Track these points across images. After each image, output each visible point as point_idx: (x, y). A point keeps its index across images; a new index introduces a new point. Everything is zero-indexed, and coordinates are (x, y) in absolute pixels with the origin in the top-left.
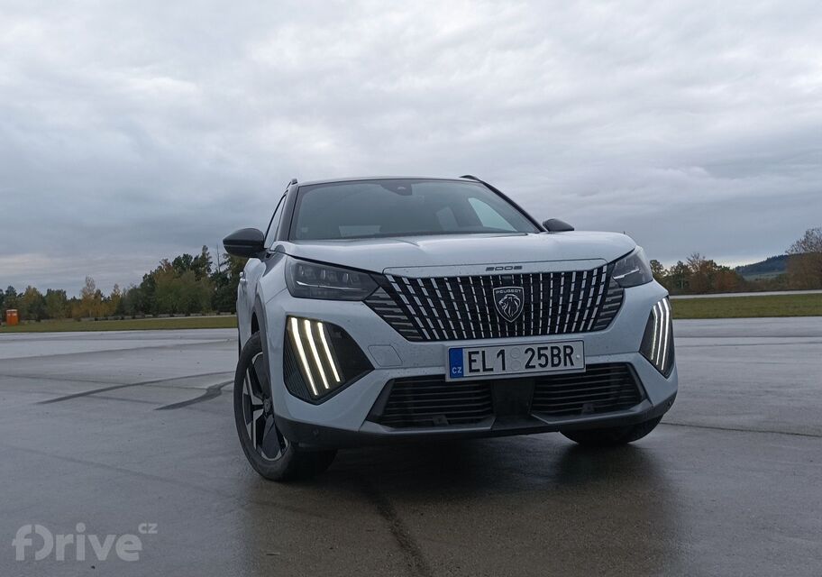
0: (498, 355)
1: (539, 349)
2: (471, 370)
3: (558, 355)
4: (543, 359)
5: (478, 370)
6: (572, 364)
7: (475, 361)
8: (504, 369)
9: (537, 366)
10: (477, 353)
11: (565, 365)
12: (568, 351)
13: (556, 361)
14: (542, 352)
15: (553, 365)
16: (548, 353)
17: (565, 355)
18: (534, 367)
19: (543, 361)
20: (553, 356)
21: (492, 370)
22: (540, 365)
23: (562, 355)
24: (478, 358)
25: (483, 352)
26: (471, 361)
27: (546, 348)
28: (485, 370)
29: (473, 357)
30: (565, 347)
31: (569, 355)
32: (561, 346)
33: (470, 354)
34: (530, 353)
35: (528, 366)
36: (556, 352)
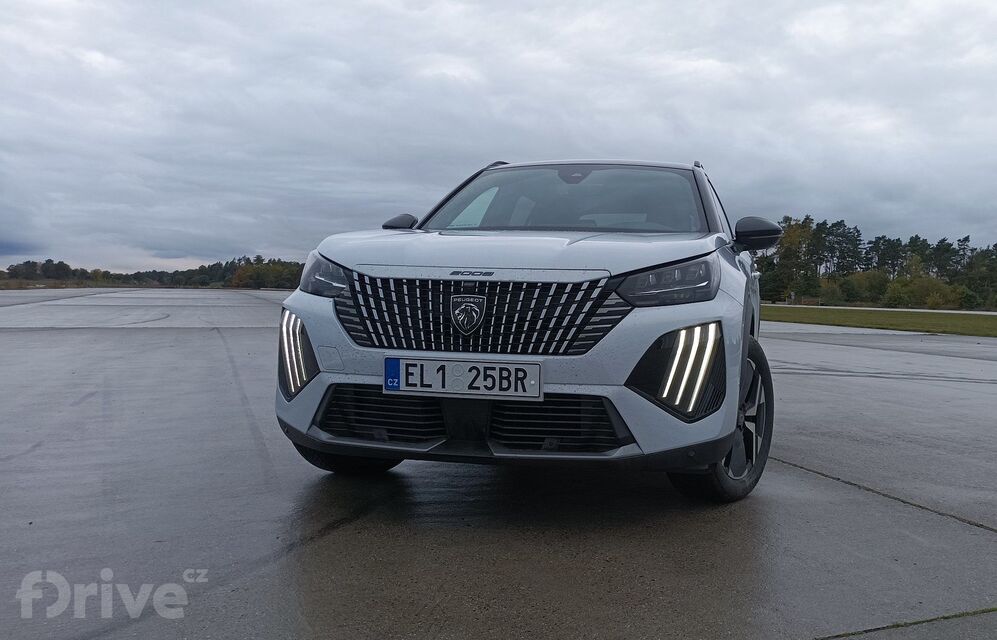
0: (438, 371)
1: (486, 369)
2: (408, 384)
3: (507, 378)
4: (490, 380)
5: (415, 385)
6: (524, 390)
7: (412, 374)
8: (443, 386)
9: (482, 388)
10: (415, 365)
11: (516, 390)
12: (521, 374)
13: (505, 384)
14: (489, 372)
15: (501, 389)
16: (496, 374)
17: (517, 379)
18: (478, 388)
19: (489, 382)
20: (501, 378)
21: (430, 386)
22: (486, 387)
23: (512, 379)
24: (416, 371)
25: (422, 366)
26: (408, 374)
27: (494, 369)
28: (422, 385)
29: (411, 370)
30: (517, 370)
31: (522, 379)
32: (512, 369)
33: (408, 365)
34: (475, 372)
35: (471, 387)
36: (505, 374)
